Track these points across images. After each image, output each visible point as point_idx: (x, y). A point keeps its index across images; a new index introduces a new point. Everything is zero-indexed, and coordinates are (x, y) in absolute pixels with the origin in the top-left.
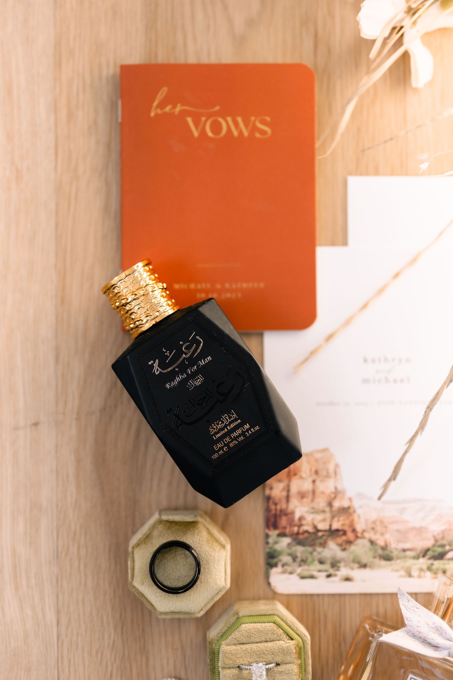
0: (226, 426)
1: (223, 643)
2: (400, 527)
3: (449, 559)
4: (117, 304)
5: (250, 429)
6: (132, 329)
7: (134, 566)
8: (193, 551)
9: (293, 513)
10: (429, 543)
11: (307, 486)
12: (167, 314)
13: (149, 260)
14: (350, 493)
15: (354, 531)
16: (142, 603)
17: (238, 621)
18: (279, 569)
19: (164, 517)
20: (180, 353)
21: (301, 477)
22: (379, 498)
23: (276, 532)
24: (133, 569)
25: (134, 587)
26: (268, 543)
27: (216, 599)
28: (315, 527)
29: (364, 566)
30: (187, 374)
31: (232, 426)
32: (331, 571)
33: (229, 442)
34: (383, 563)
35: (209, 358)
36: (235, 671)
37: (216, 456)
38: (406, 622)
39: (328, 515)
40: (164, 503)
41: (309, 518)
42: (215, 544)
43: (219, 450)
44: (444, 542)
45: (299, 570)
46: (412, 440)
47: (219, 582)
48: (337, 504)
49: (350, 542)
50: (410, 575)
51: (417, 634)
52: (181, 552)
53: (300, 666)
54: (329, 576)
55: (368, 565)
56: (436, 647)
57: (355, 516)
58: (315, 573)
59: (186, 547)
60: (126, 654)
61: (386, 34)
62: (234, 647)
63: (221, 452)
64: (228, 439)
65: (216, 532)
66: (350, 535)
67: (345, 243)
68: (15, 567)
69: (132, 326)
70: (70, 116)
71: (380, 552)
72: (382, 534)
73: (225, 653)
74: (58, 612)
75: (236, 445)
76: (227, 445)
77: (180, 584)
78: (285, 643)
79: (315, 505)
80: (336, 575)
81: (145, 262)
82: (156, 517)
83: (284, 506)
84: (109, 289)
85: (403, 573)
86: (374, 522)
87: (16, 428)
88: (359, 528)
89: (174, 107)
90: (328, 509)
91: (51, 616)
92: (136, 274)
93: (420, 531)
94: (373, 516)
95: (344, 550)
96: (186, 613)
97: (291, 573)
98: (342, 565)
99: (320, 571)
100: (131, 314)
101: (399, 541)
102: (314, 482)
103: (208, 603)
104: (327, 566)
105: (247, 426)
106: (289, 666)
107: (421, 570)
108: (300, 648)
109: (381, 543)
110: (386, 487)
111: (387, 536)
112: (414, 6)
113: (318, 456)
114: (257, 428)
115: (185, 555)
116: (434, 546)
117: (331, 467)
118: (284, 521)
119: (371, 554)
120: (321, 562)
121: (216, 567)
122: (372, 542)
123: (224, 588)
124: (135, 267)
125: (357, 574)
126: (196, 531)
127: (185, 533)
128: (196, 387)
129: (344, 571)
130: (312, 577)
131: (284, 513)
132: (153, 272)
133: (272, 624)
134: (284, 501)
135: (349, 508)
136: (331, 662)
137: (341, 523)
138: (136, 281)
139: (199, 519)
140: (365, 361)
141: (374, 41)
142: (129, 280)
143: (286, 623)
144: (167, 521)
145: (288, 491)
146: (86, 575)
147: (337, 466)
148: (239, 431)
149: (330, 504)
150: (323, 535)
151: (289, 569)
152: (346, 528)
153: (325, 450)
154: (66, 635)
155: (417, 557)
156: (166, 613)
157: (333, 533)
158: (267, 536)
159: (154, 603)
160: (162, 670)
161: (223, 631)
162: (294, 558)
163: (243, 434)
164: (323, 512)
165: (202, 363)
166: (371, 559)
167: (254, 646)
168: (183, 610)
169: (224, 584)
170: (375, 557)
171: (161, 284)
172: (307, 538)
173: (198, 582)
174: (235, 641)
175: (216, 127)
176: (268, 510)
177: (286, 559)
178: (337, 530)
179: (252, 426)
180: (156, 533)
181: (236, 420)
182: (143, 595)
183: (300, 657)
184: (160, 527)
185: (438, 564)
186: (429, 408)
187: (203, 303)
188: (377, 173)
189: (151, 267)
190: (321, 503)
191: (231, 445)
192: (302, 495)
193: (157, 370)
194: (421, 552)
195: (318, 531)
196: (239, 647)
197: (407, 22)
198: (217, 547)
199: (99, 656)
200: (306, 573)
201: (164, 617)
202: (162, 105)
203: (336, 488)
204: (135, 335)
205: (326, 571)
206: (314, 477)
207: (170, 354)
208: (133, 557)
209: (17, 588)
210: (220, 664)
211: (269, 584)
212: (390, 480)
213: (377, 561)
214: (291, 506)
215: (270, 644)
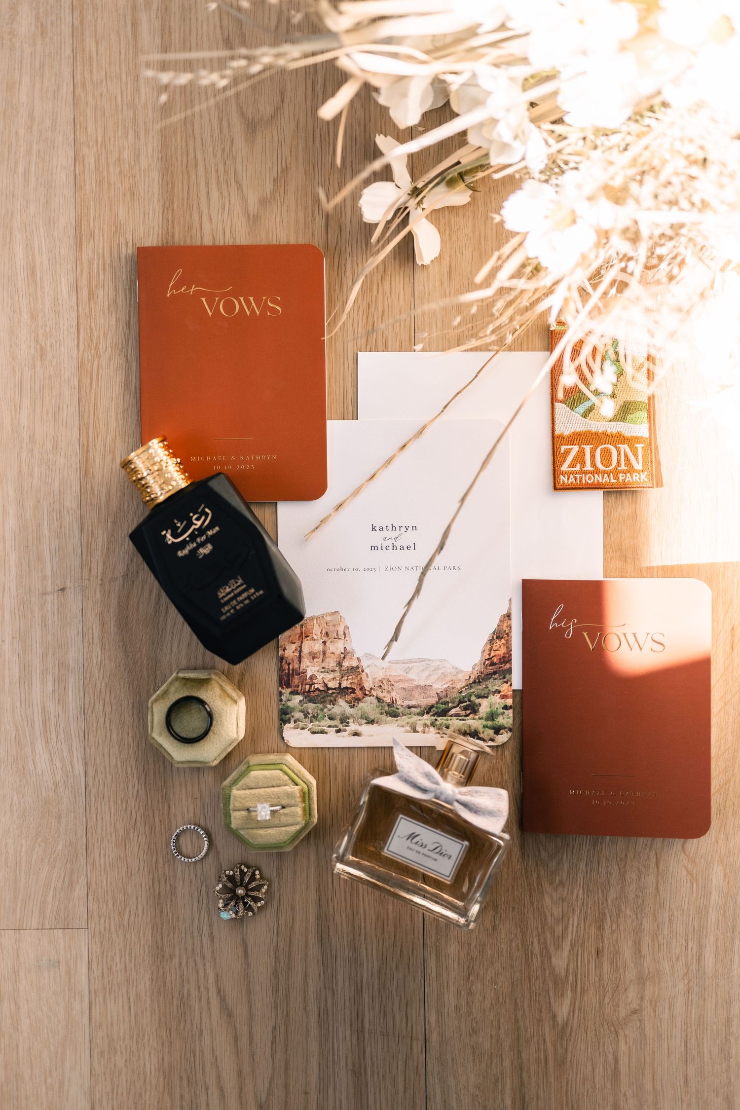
0: (233, 590)
1: (234, 788)
2: (406, 685)
3: (451, 716)
4: (134, 478)
5: (254, 593)
6: (148, 501)
7: (153, 719)
8: (206, 706)
9: (305, 672)
10: (433, 700)
11: (318, 647)
12: (180, 488)
13: (164, 436)
14: (358, 654)
15: (362, 688)
16: (163, 756)
17: (249, 768)
18: (292, 724)
19: (181, 675)
20: (190, 524)
21: (313, 639)
22: (383, 658)
23: (289, 690)
24: (152, 722)
25: (153, 738)
26: (281, 700)
27: (229, 749)
28: (326, 685)
29: (372, 722)
30: (197, 543)
31: (238, 590)
32: (341, 727)
33: (236, 605)
34: (390, 718)
35: (217, 528)
36: (244, 813)
37: (223, 618)
38: (398, 768)
39: (337, 674)
40: (184, 664)
41: (320, 676)
42: (227, 699)
43: (226, 613)
44: (447, 699)
45: (310, 726)
46: (409, 603)
47: (230, 734)
48: (346, 664)
49: (358, 700)
50: (415, 731)
51: (408, 778)
52: (195, 706)
53: (304, 809)
54: (338, 731)
55: (376, 720)
56: (424, 790)
57: (364, 675)
58: (326, 729)
59: (202, 702)
60: (149, 803)
61: (389, 217)
62: (243, 792)
63: (228, 614)
64: (234, 602)
65: (229, 689)
66: (359, 693)
67: (355, 417)
68: (44, 723)
69: (148, 498)
70: (91, 294)
71: (387, 708)
72: (389, 692)
73: (235, 797)
74: (86, 764)
75: (242, 608)
76: (234, 608)
77: (195, 735)
78: (291, 788)
79: (325, 665)
80: (345, 730)
81: (160, 439)
82: (174, 674)
83: (296, 666)
84: (126, 464)
85: (408, 728)
86: (381, 681)
87: (44, 594)
88: (367, 686)
89: (189, 288)
90: (337, 669)
91: (79, 768)
92: (150, 451)
93: (424, 688)
94: (380, 675)
95: (352, 707)
96: (201, 762)
97: (303, 729)
98: (351, 720)
99: (329, 726)
100: (147, 487)
101: (404, 699)
102: (324, 643)
103: (221, 753)
104: (336, 722)
105: (252, 591)
106: (293, 809)
107: (425, 725)
108: (304, 793)
109: (388, 700)
110: (389, 645)
111: (393, 694)
112: (420, 185)
113: (329, 618)
114: (261, 592)
115: (200, 709)
116: (437, 703)
117: (341, 630)
118: (296, 680)
119: (378, 710)
120: (331, 719)
121: (228, 719)
122: (379, 700)
123: (236, 739)
124: (150, 443)
125: (365, 729)
126: (210, 687)
127: (199, 689)
128: (205, 555)
129: (353, 727)
130: (323, 732)
131: (296, 672)
132: (167, 448)
133: (278, 771)
134: (296, 661)
135: (357, 667)
136: (340, 810)
137: (350, 681)
138: (150, 458)
139: (213, 676)
140: (374, 529)
141: (377, 225)
142: (144, 456)
143: (293, 771)
144: (183, 678)
145: (300, 652)
146: (111, 730)
147: (346, 627)
148: (245, 595)
149: (340, 664)
150: (333, 693)
151: (301, 724)
152: (354, 686)
153: (336, 612)
154: (93, 785)
155: (421, 714)
156: (182, 762)
157: (342, 691)
158: (281, 694)
159: (171, 753)
160: (183, 818)
161: (235, 778)
162: (306, 715)
163: (248, 597)
164: (333, 671)
165: (210, 533)
166: (378, 715)
167: (262, 791)
168: (198, 760)
169: (235, 736)
170: (382, 714)
171: (174, 459)
172: (318, 696)
173: (211, 733)
174: (245, 787)
175: (229, 307)
176: (281, 669)
177: (298, 715)
178: (347, 688)
179: (257, 590)
180: (172, 689)
181: (242, 585)
182: (161, 746)
183: (304, 801)
184: (177, 684)
185: (441, 720)
186: (424, 574)
187: (212, 478)
188: (386, 349)
189: (165, 443)
190: (331, 663)
191: (238, 608)
192: (314, 656)
193: (170, 539)
194: (425, 709)
195: (329, 689)
196: (247, 792)
197: (412, 203)
198: (230, 702)
199: (124, 804)
200: (317, 729)
201: (180, 765)
202: (177, 286)
203: (345, 648)
204: (152, 506)
205: (336, 726)
206: (325, 639)
207: (181, 524)
208: (152, 712)
209: (47, 742)
210: (231, 807)
211: (283, 738)
212: (392, 641)
213: (384, 717)
214: (303, 666)
215: (276, 789)
